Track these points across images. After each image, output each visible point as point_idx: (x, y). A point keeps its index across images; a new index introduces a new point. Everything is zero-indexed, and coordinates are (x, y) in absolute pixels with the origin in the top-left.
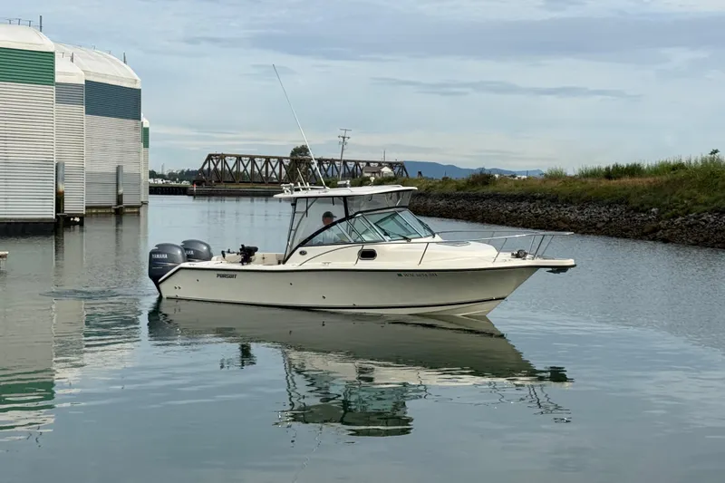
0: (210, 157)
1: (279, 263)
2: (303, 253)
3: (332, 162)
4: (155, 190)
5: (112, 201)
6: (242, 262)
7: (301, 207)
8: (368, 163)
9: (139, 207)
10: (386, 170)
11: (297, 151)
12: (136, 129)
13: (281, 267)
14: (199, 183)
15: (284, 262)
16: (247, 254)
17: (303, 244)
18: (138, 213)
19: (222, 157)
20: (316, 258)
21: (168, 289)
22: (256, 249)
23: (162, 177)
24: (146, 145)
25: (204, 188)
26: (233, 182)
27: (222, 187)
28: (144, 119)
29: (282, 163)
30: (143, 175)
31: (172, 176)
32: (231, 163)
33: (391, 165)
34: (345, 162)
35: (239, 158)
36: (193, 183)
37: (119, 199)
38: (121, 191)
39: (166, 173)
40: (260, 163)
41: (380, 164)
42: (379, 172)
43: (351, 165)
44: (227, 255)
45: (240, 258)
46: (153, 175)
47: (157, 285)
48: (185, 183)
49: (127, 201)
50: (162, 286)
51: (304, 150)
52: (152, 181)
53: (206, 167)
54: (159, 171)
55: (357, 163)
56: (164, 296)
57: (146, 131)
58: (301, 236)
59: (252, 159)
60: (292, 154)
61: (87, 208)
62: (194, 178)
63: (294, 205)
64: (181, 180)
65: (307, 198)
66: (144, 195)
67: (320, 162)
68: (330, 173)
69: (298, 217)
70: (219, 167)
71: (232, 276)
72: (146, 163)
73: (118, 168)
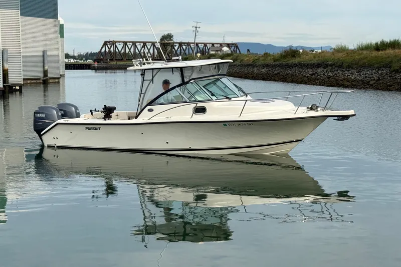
0: (105, 43)
1: (129, 119)
2: (150, 110)
3: (188, 44)
4: (69, 67)
5: (40, 75)
6: (105, 118)
7: (148, 76)
8: (213, 45)
9: (58, 78)
10: (225, 49)
11: (164, 38)
12: (55, 25)
13: (133, 121)
14: (98, 61)
15: (136, 117)
16: (108, 112)
17: (150, 104)
18: (59, 82)
19: (113, 43)
20: (161, 113)
21: (48, 139)
22: (114, 108)
23: (74, 57)
24: (62, 36)
25: (102, 64)
26: (122, 60)
27: (114, 63)
28: (60, 18)
29: (154, 46)
30: (60, 57)
31: (80, 57)
32: (120, 46)
33: (228, 45)
34: (197, 44)
35: (125, 43)
36: (95, 61)
37: (45, 73)
38: (46, 68)
39: (76, 55)
40: (139, 46)
41: (221, 45)
42: (221, 50)
43: (201, 46)
44: (94, 113)
45: (103, 115)
46: (67, 56)
47: (40, 136)
48: (89, 61)
49: (51, 74)
50: (44, 137)
51: (169, 36)
52: (66, 60)
53: (103, 50)
54: (71, 54)
55: (205, 45)
56: (46, 145)
57: (62, 27)
58: (149, 97)
59: (134, 43)
60: (162, 40)
61: (24, 80)
62: (95, 58)
63: (143, 75)
64: (86, 60)
65: (153, 69)
66: (62, 70)
67: (181, 44)
68: (187, 52)
69: (146, 84)
70: (112, 49)
71: (97, 129)
72: (63, 49)
73: (44, 52)
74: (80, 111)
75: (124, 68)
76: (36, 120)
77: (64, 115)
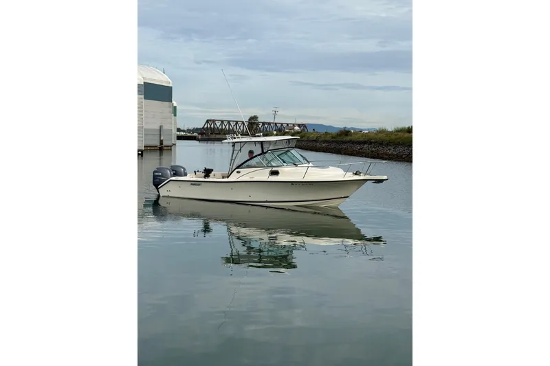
0: (208, 121)
1: (223, 178)
2: (238, 172)
3: (269, 124)
4: (179, 138)
5: (158, 144)
6: (205, 177)
7: (237, 147)
8: (288, 125)
9: (171, 146)
10: (297, 128)
11: (252, 118)
12: (170, 107)
13: (226, 180)
14: (202, 134)
15: (228, 177)
16: (207, 172)
17: (238, 167)
18: (171, 149)
19: (214, 121)
20: (246, 175)
21: (163, 191)
22: (212, 170)
23: (184, 131)
24: (175, 115)
25: (204, 137)
26: (219, 134)
27: (213, 136)
28: (174, 102)
29: (244, 124)
30: (173, 131)
31: (189, 131)
32: (218, 124)
33: (299, 126)
34: (276, 124)
35: (222, 122)
36: (199, 134)
37: (161, 142)
38: (162, 138)
39: (185, 129)
40: (232, 124)
41: (294, 125)
42: (293, 129)
43: (279, 125)
44: (197, 173)
45: (204, 174)
46: (179, 130)
47: (158, 189)
48: (195, 134)
49: (165, 143)
50: (160, 190)
51: (255, 118)
52: (178, 133)
53: (206, 126)
54: (182, 128)
55: (282, 124)
56: (161, 195)
57: (175, 107)
58: (238, 162)
59: (229, 122)
60: (249, 120)
61: (145, 147)
62: (199, 132)
63: (233, 146)
64: (193, 133)
65: (241, 142)
66: (174, 140)
67: (263, 124)
68: (268, 129)
69: (236, 152)
70: (212, 126)
71: (199, 185)
72: (176, 123)
73: (161, 127)
74: (187, 171)
75: (220, 140)
76: (155, 177)
77: (175, 175)
